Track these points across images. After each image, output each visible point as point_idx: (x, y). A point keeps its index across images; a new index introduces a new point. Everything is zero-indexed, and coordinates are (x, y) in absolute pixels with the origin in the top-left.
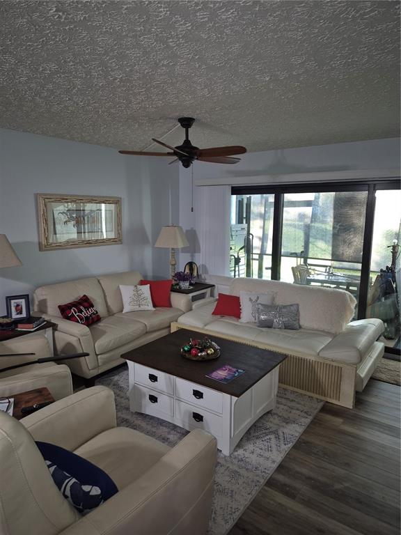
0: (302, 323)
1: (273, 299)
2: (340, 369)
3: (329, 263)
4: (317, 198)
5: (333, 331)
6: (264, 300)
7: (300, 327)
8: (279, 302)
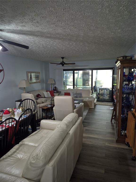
0: (82, 96)
1: (76, 92)
2: (92, 101)
3: (82, 86)
4: (79, 72)
5: (88, 97)
6: (75, 92)
7: (82, 97)
8: (78, 92)
